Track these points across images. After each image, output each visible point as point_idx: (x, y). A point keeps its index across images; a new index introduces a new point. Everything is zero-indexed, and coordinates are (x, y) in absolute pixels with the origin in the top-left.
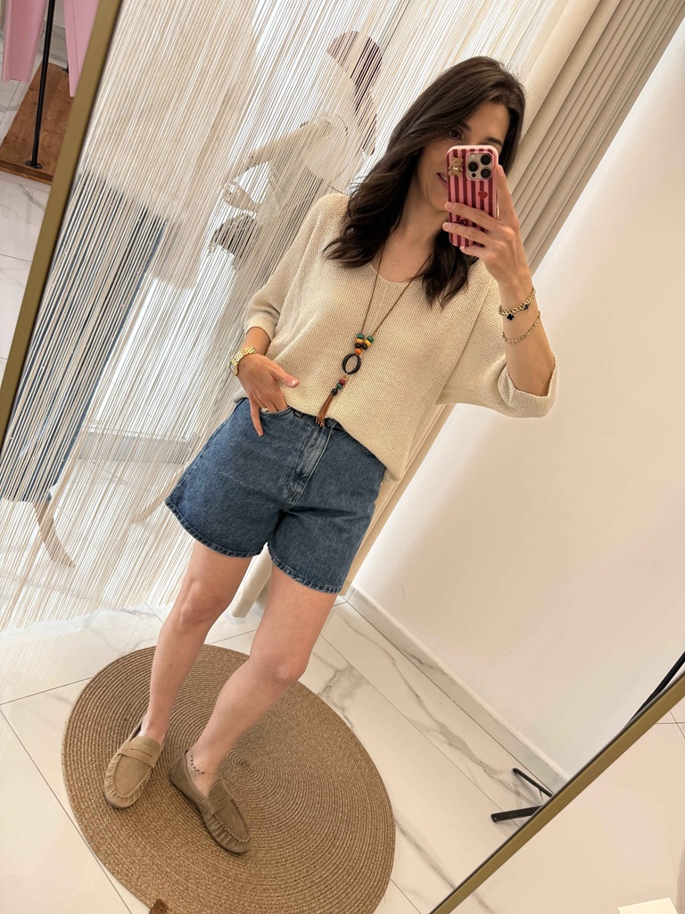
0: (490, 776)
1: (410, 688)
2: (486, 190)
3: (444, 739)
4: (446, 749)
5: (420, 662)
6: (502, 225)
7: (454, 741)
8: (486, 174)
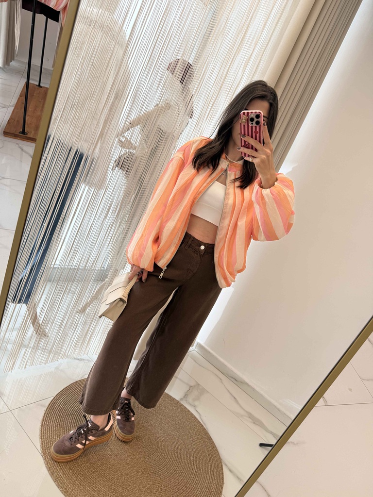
1: (231, 394)
2: (258, 130)
4: (252, 426)
5: (235, 380)
6: (265, 148)
7: (256, 421)
8: (258, 123)
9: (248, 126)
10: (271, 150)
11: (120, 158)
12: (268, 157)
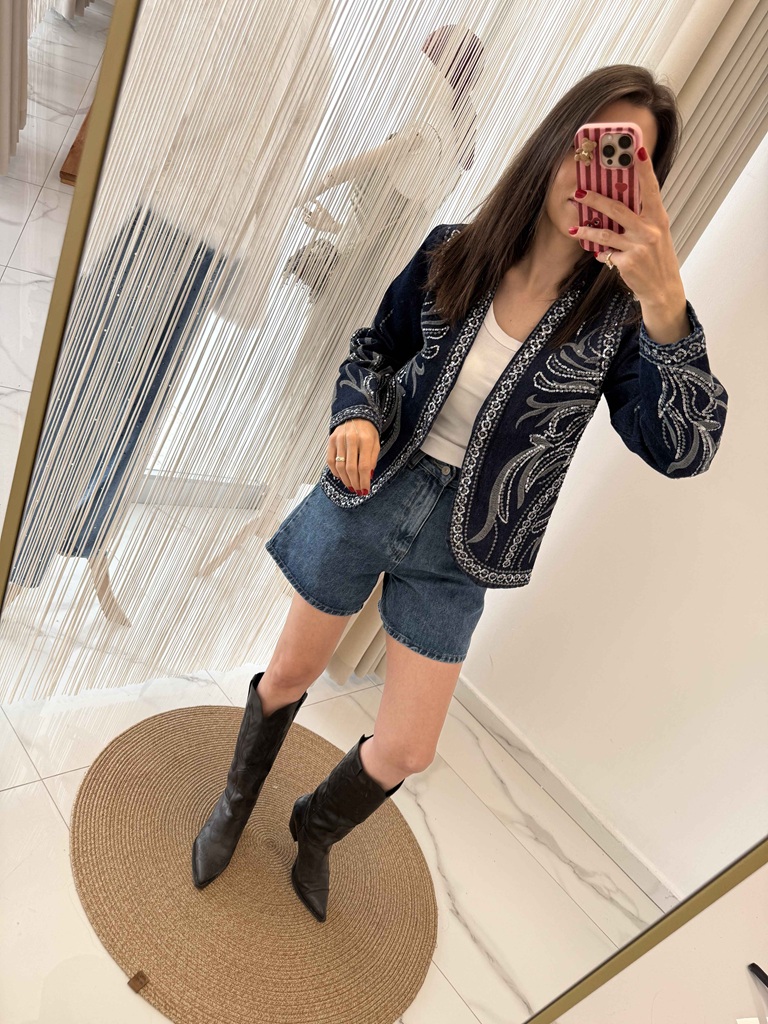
0: (580, 878)
1: (495, 772)
2: (626, 180)
3: (530, 833)
4: (531, 845)
5: (507, 742)
6: (646, 223)
7: (541, 836)
8: (625, 160)
9: (599, 168)
10: (662, 228)
11: (299, 255)
12: (653, 245)
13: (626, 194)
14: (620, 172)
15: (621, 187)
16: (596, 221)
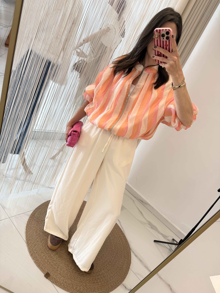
0: (165, 238)
1: (139, 210)
2: (168, 44)
3: (150, 226)
4: (150, 229)
5: (142, 202)
6: (173, 55)
8: (168, 38)
9: (160, 40)
10: (177, 57)
12: (175, 62)
13: (168, 47)
14: (166, 41)
15: (166, 45)
16: (160, 55)
